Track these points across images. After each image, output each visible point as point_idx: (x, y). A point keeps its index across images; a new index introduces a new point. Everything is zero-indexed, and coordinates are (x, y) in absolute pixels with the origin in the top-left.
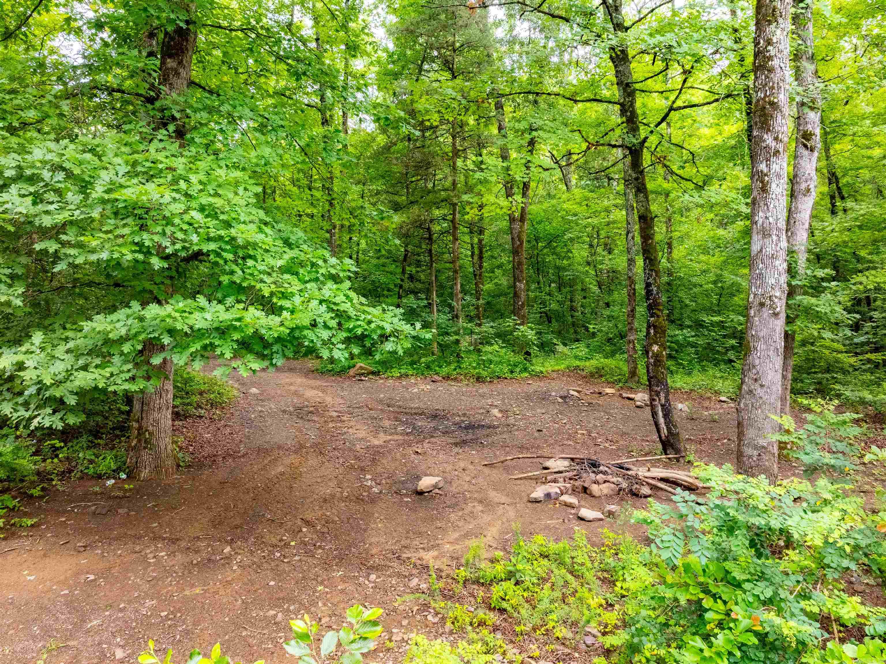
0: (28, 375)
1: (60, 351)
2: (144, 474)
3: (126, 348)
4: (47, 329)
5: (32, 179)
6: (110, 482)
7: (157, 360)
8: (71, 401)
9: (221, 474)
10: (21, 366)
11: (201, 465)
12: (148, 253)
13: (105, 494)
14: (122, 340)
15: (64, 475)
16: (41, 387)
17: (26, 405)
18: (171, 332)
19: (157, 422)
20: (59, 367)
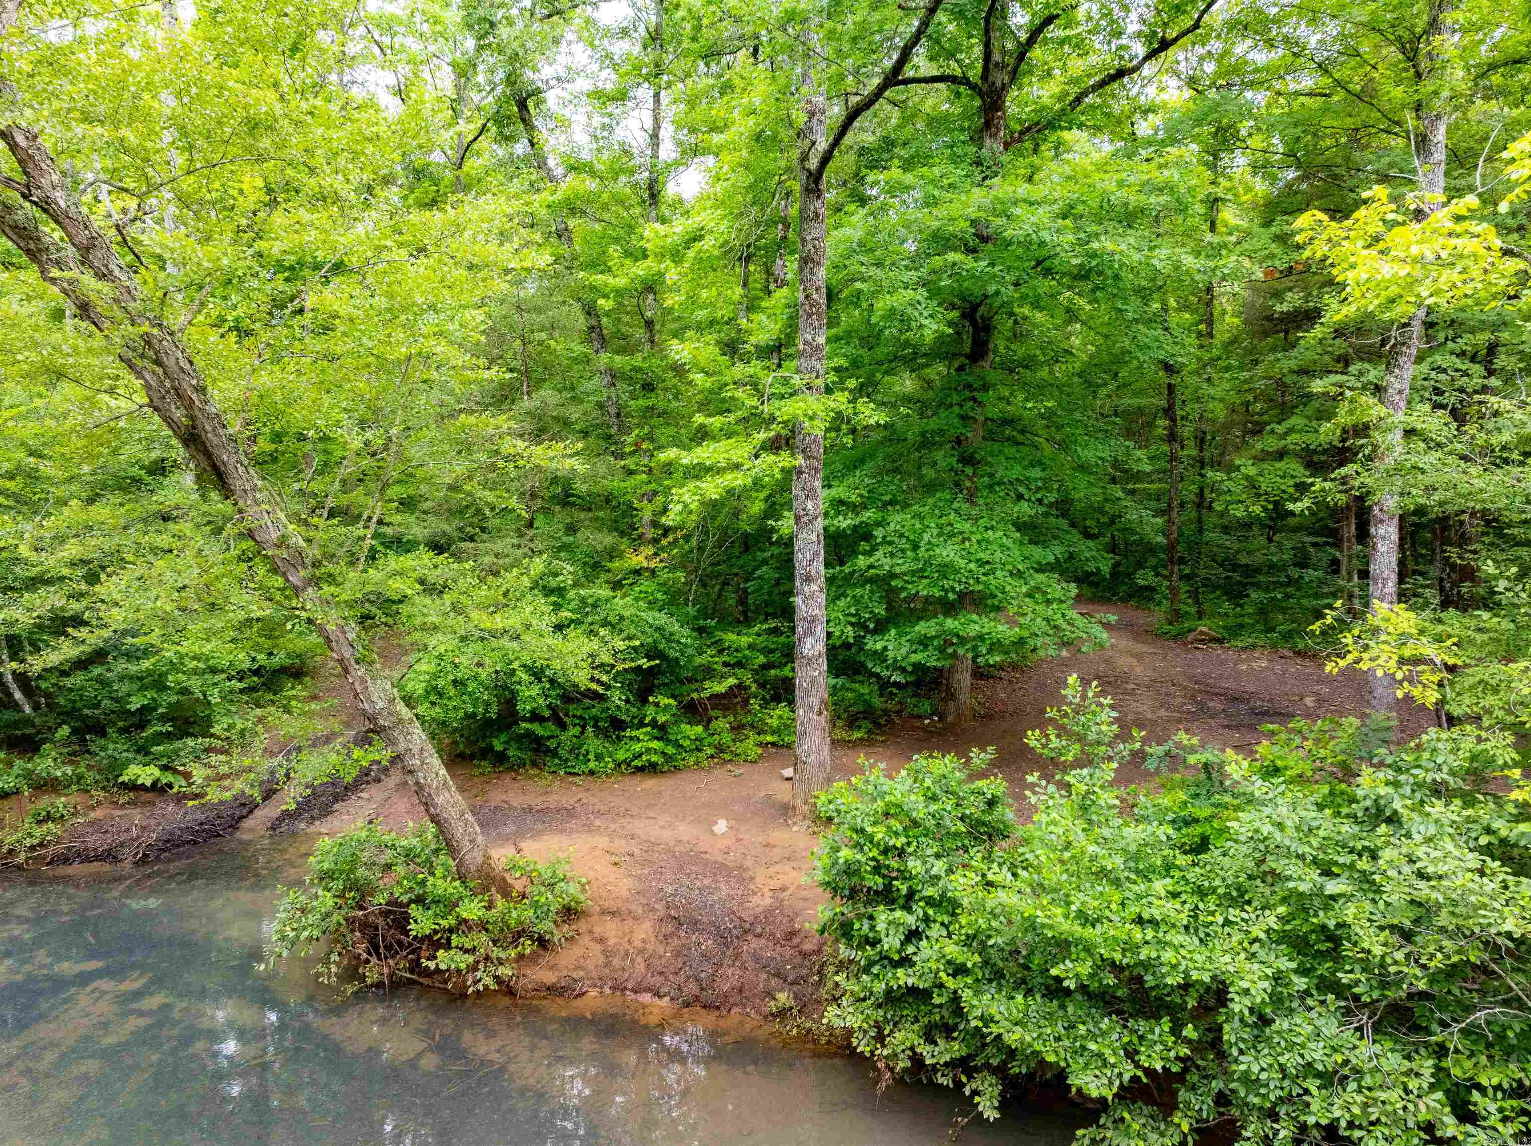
0: (890, 654)
1: (903, 640)
2: (950, 719)
3: (936, 643)
4: (896, 625)
5: (890, 543)
6: (927, 722)
7: (950, 651)
8: (909, 669)
9: (1004, 725)
10: (885, 648)
11: (991, 717)
12: (946, 591)
13: (924, 729)
14: (933, 638)
15: (898, 712)
16: (895, 660)
17: (887, 668)
18: (958, 636)
19: (959, 681)
20: (904, 651)
